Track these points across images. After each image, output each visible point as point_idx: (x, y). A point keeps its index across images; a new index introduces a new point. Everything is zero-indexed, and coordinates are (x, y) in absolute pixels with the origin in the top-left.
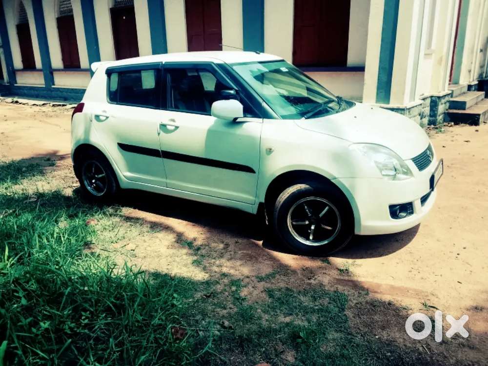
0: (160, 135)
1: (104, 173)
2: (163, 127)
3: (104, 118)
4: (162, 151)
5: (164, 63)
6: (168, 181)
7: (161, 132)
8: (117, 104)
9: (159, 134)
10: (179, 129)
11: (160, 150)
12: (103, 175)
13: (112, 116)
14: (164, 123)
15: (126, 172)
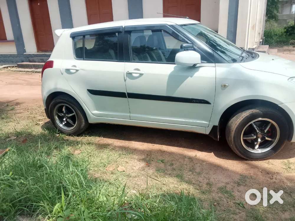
0: (127, 81)
1: (73, 113)
2: (130, 75)
3: (74, 71)
4: (127, 93)
5: (123, 27)
6: (131, 115)
7: (127, 78)
8: (84, 60)
9: (125, 80)
10: (143, 76)
11: (126, 93)
12: (73, 114)
13: (81, 69)
14: (130, 72)
15: (94, 110)
